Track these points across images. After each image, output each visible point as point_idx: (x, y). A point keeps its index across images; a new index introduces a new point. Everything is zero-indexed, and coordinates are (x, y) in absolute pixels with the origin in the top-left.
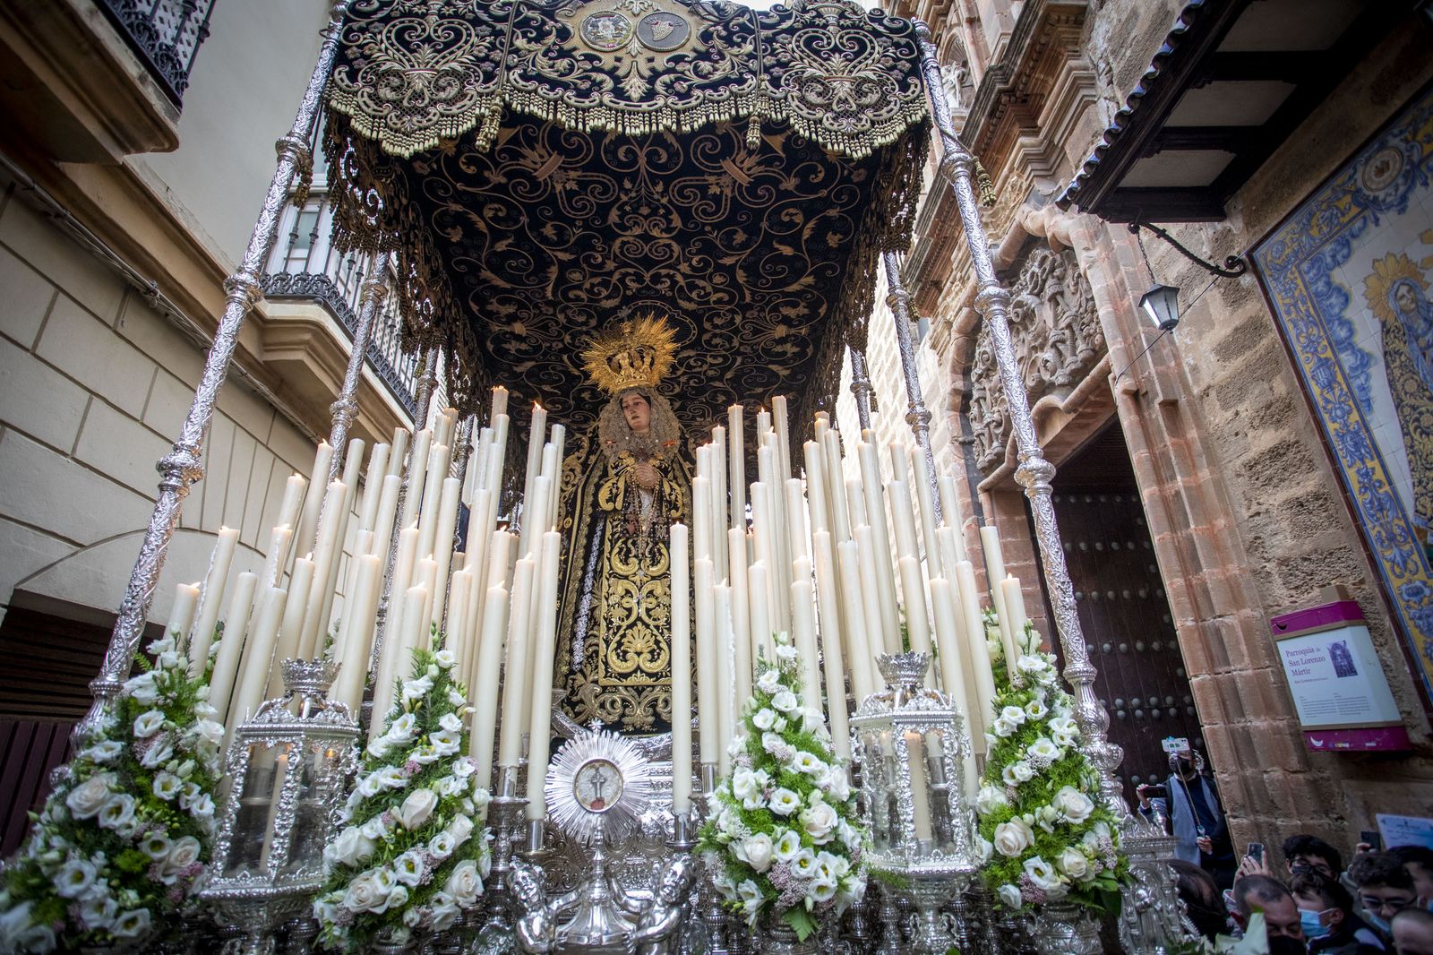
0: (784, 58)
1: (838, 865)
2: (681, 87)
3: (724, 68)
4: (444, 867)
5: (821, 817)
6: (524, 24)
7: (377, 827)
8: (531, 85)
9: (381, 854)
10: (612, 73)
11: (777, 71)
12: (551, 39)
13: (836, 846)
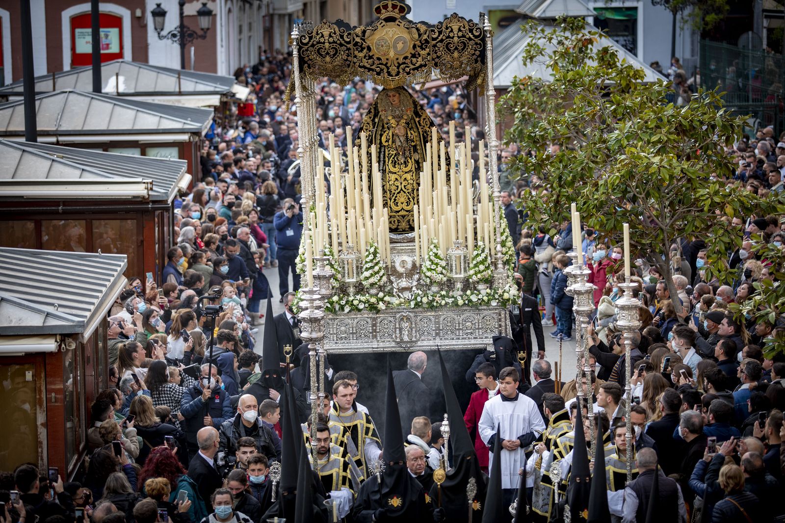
0: (439, 54)
1: (441, 276)
2: (407, 69)
3: (420, 61)
4: (381, 277)
5: (439, 269)
6: (356, 44)
7: (370, 271)
8: (362, 70)
9: (372, 275)
10: (386, 65)
11: (437, 60)
12: (365, 51)
13: (442, 273)
